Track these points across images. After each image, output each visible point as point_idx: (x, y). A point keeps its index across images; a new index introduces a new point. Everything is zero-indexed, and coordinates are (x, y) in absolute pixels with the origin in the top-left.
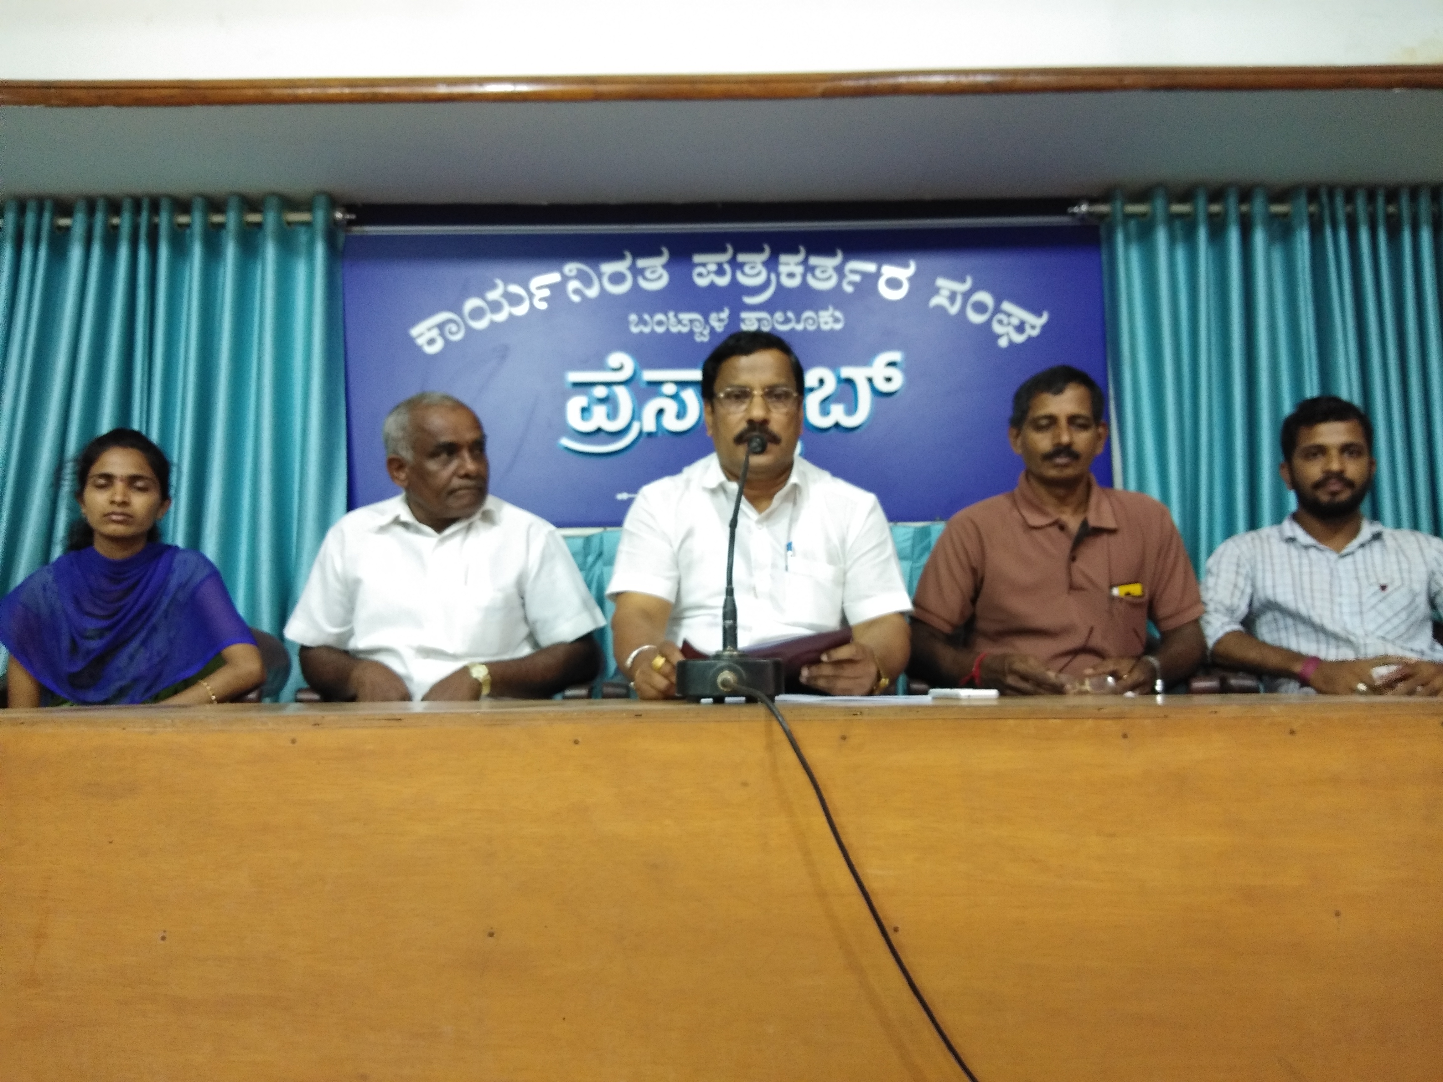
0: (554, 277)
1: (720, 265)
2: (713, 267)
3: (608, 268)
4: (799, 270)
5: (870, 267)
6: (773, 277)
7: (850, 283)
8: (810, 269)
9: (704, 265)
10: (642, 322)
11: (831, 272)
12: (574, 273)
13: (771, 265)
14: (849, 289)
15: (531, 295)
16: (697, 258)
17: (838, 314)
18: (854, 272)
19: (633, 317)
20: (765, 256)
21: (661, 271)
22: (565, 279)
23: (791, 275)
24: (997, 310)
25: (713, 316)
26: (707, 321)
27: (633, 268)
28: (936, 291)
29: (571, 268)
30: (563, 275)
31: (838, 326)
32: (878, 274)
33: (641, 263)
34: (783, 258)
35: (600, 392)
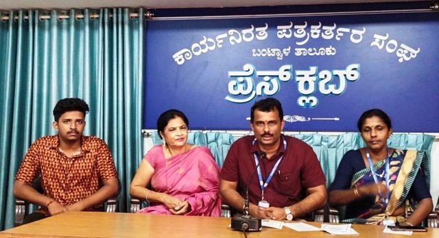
0: (225, 35)
1: (287, 30)
2: (285, 31)
3: (245, 31)
4: (319, 31)
5: (347, 30)
6: (308, 34)
7: (339, 37)
8: (323, 31)
9: (282, 30)
10: (257, 52)
11: (331, 32)
12: (232, 33)
13: (308, 29)
14: (338, 39)
15: (216, 42)
16: (279, 27)
17: (333, 49)
18: (340, 32)
19: (254, 50)
20: (305, 26)
21: (265, 32)
22: (229, 36)
23: (315, 34)
24: (399, 47)
25: (285, 50)
26: (282, 52)
27: (254, 31)
28: (374, 39)
29: (231, 31)
30: (228, 34)
31: (333, 54)
32: (351, 33)
33: (257, 29)
34: (312, 27)
35: (241, 79)
